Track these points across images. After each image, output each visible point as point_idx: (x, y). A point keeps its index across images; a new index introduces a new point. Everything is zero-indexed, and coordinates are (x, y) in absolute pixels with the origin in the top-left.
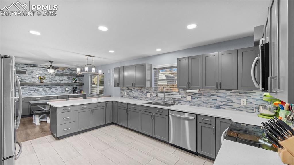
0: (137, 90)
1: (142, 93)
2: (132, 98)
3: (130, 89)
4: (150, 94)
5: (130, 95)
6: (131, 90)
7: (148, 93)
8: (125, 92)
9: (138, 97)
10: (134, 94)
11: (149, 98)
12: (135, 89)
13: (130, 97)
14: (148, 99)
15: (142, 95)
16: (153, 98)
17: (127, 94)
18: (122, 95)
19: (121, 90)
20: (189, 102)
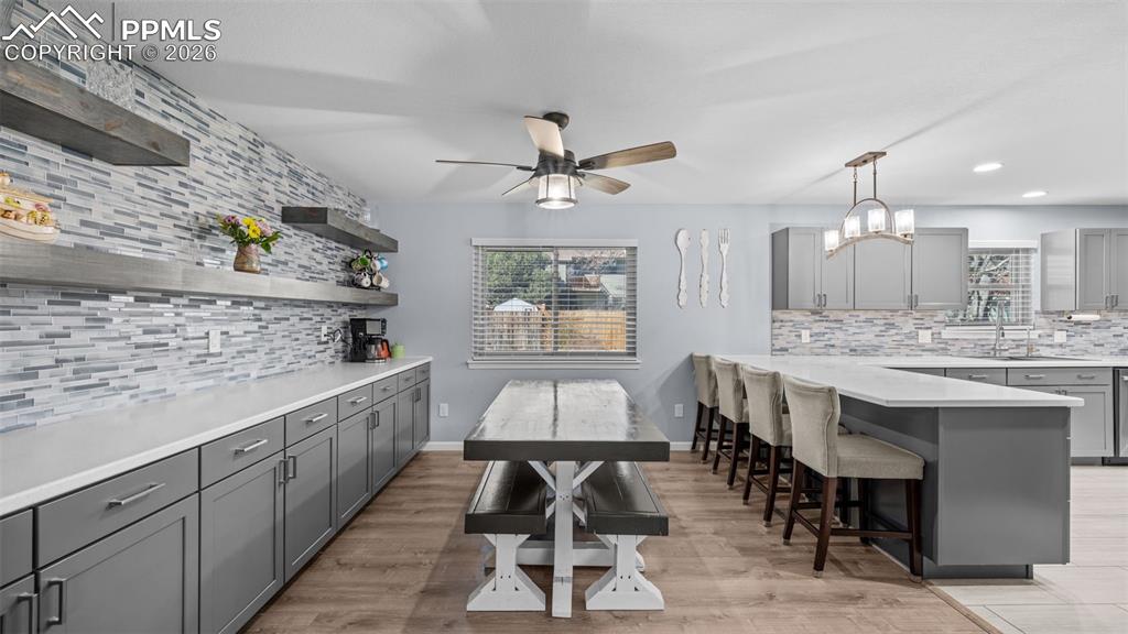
0: (869, 321)
1: (894, 331)
2: (842, 353)
3: (831, 318)
4: (930, 331)
5: (832, 342)
6: (840, 321)
7: (920, 332)
8: (805, 334)
9: (877, 347)
10: (850, 338)
11: (927, 347)
12: (858, 316)
13: (832, 350)
14: (923, 350)
15: (898, 338)
16: (943, 346)
17: (813, 339)
18: (785, 345)
19: (777, 325)
20: (1061, 345)
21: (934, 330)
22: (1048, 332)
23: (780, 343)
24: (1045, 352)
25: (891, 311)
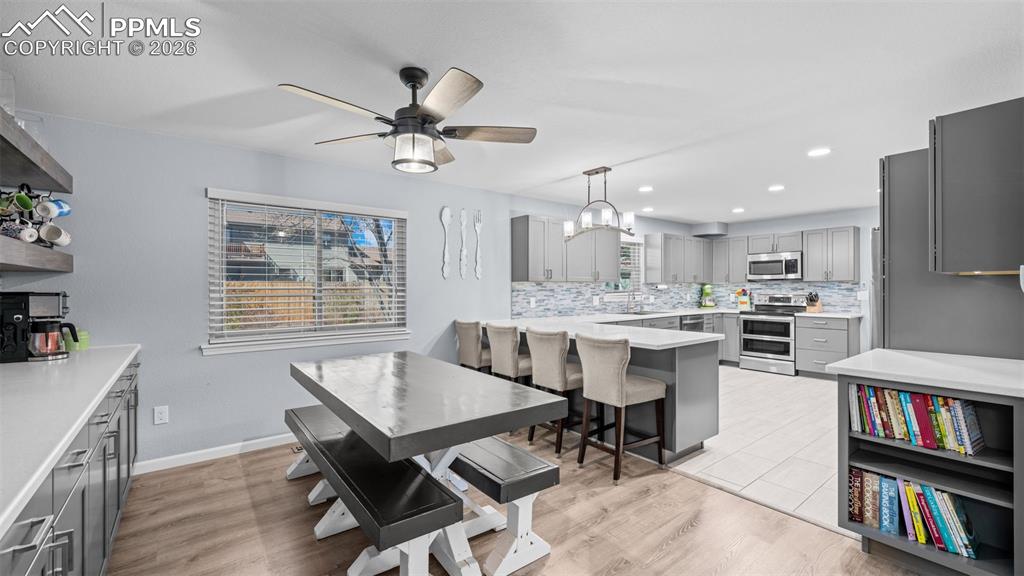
0: (568, 290)
1: (581, 297)
2: (555, 315)
3: (548, 288)
4: (598, 297)
5: (548, 307)
6: (552, 290)
7: (594, 297)
8: (533, 300)
9: (573, 309)
10: (558, 303)
11: (597, 308)
12: (562, 286)
13: (549, 313)
14: (595, 310)
15: (583, 302)
16: (604, 307)
17: (537, 304)
18: (520, 311)
19: (515, 294)
20: (652, 304)
21: (600, 296)
22: (648, 296)
23: (517, 309)
24: (646, 309)
25: (580, 283)
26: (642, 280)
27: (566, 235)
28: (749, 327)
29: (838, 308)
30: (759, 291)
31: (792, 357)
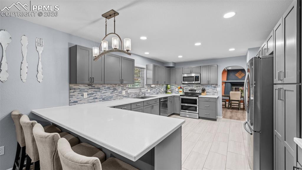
0: (109, 88)
1: (116, 91)
2: (100, 101)
3: (96, 87)
5: (96, 97)
6: (99, 88)
7: (123, 91)
8: (85, 94)
9: (111, 97)
10: (102, 95)
11: (125, 96)
12: (105, 86)
13: (96, 100)
14: (123, 97)
15: (117, 93)
16: (128, 95)
17: (89, 96)
18: (76, 100)
19: (72, 91)
20: (149, 93)
21: (126, 90)
22: (147, 89)
23: (74, 99)
24: (147, 95)
25: (115, 84)
26: (145, 83)
27: (94, 56)
28: (183, 101)
29: (211, 94)
30: (185, 87)
31: (197, 112)
